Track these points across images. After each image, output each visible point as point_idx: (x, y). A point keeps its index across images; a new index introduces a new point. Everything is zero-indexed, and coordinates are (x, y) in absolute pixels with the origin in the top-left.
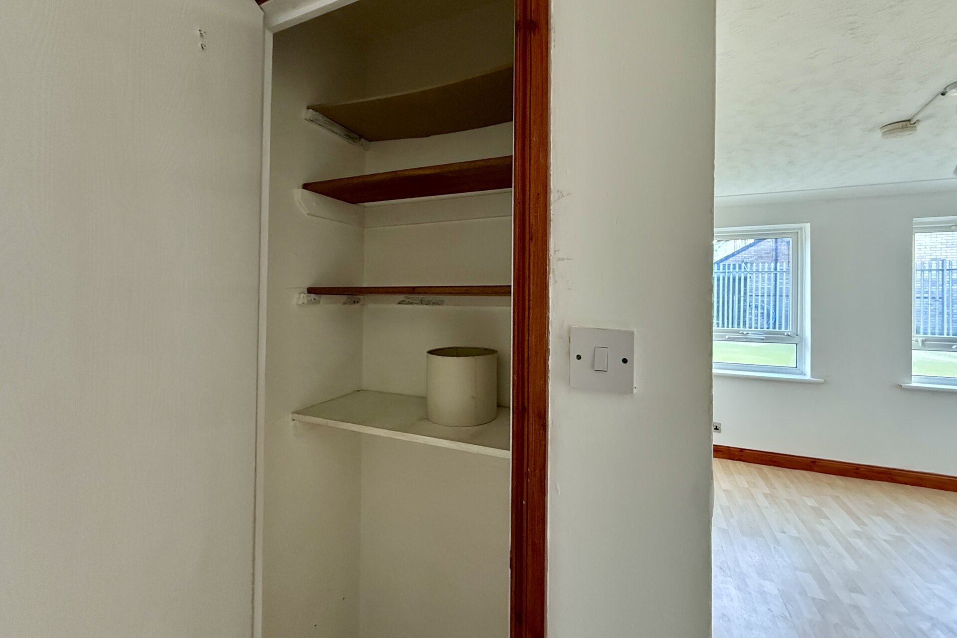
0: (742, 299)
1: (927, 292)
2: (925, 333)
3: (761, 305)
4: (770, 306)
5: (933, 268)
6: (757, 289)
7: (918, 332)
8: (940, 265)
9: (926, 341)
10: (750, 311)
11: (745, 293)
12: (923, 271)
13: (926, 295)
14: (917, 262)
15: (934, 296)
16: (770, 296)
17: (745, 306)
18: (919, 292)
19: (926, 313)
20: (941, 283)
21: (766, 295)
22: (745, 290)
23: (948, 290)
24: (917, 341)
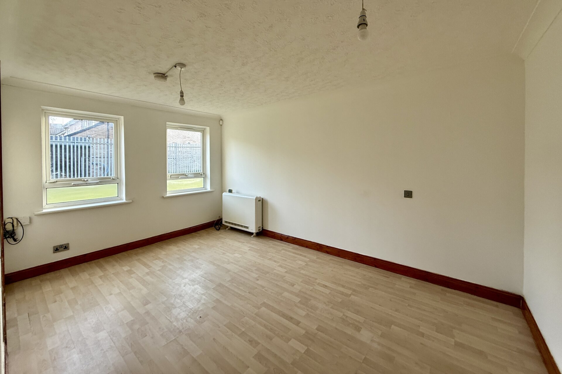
0: (87, 159)
1: (171, 156)
2: (171, 173)
3: (100, 163)
4: (105, 163)
5: (173, 146)
6: (97, 154)
7: (169, 173)
8: (175, 145)
9: (171, 176)
10: (93, 167)
11: (89, 156)
12: (170, 147)
13: (171, 157)
14: (168, 143)
15: (174, 157)
16: (104, 158)
17: (89, 164)
18: (169, 156)
19: (171, 165)
20: (175, 152)
21: (102, 157)
22: (89, 154)
23: (178, 155)
24: (168, 176)
